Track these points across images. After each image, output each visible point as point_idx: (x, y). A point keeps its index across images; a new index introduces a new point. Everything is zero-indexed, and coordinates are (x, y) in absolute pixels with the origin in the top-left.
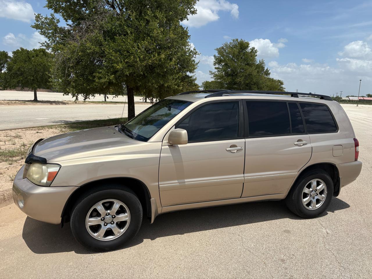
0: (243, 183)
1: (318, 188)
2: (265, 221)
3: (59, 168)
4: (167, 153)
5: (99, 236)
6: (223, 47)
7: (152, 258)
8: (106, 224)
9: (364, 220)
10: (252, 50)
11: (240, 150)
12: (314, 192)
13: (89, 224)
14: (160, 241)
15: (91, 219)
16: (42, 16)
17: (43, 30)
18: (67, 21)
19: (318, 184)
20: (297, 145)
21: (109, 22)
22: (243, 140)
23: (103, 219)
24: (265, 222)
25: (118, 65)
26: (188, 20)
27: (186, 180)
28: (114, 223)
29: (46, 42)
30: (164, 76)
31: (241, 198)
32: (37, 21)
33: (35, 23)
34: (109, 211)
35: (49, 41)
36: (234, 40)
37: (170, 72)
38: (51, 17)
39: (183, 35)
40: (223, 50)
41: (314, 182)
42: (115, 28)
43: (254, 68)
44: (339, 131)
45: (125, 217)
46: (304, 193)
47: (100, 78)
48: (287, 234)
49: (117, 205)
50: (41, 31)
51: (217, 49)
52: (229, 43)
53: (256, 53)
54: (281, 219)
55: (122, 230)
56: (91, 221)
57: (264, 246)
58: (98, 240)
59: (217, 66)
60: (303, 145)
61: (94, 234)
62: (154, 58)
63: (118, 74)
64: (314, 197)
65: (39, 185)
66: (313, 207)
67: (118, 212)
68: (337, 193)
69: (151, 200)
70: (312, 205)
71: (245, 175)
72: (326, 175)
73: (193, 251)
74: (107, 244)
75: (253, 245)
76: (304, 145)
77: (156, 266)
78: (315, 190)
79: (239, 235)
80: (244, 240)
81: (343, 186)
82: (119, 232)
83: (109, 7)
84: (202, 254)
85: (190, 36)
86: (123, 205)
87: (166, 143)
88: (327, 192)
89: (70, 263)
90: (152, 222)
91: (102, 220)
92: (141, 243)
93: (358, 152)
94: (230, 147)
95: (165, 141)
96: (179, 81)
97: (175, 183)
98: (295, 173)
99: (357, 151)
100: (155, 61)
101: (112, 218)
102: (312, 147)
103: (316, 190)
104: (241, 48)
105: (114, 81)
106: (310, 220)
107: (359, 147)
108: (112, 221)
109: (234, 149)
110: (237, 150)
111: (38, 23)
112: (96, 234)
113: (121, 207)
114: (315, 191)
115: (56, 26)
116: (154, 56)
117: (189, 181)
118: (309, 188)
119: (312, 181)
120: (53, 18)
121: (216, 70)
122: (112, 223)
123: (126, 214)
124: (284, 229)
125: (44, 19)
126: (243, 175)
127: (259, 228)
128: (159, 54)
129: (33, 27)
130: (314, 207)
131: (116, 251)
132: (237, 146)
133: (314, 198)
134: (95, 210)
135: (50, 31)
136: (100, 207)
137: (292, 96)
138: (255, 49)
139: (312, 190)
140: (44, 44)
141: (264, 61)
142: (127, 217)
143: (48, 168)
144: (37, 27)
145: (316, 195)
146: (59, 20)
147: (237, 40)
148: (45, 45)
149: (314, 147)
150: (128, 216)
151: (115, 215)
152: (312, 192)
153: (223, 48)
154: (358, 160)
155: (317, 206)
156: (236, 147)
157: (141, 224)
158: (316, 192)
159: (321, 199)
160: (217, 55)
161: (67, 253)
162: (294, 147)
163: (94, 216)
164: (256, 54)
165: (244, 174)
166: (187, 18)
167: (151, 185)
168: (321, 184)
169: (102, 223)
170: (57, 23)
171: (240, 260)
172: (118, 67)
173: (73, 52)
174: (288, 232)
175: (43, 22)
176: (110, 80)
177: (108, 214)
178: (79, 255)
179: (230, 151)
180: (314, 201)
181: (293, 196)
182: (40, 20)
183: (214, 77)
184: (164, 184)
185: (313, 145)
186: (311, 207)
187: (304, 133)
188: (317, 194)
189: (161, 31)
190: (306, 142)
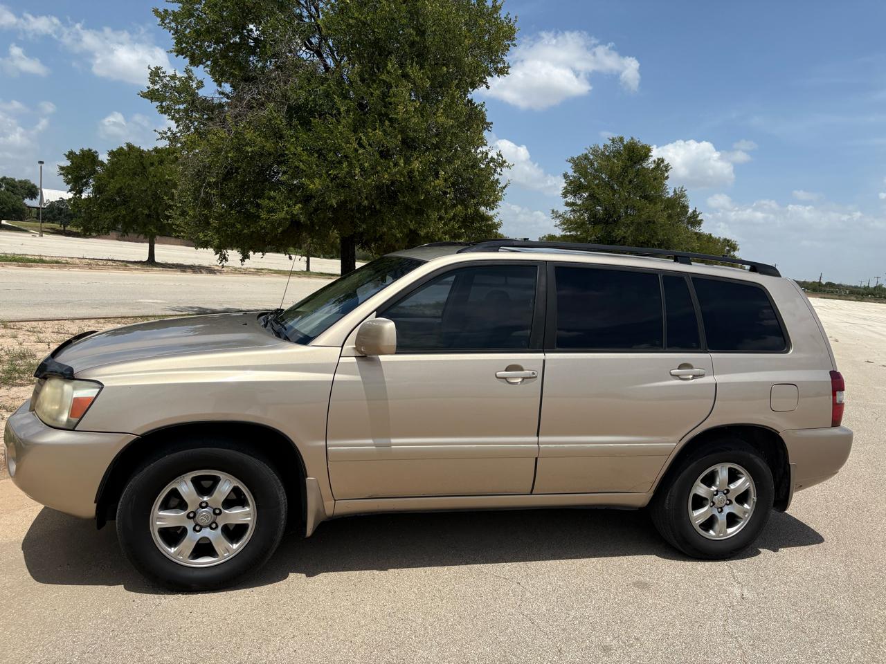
0: (536, 458)
1: (732, 487)
2: (595, 556)
3: (98, 390)
4: (351, 374)
5: (179, 553)
6: (586, 154)
7: (294, 616)
8: (198, 528)
9: (849, 576)
10: (658, 165)
11: (530, 378)
12: (720, 496)
13: (158, 523)
14: (326, 579)
15: (161, 513)
16: (163, 73)
17: (164, 104)
18: (220, 86)
19: (733, 477)
20: (678, 376)
21: (301, 88)
22: (540, 356)
23: (192, 515)
24: (593, 560)
25: (313, 182)
26: (488, 87)
27: (393, 441)
28: (217, 527)
29: (169, 129)
30: (420, 212)
31: (531, 494)
32: (152, 83)
33: (148, 88)
34: (206, 499)
35: (177, 127)
36: (613, 140)
37: (435, 203)
38: (186, 76)
39: (475, 120)
40: (586, 162)
41: (723, 472)
42: (314, 100)
43: (660, 206)
44: (791, 352)
45: (243, 515)
46: (696, 496)
47: (271, 210)
48: (638, 591)
49: (226, 486)
50: (161, 105)
51: (572, 160)
52: (601, 147)
53: (667, 171)
54: (636, 557)
55: (235, 546)
56: (164, 518)
57: (572, 613)
58: (177, 564)
59: (570, 199)
60: (693, 378)
61: (169, 550)
62: (396, 169)
63: (314, 203)
64: (721, 508)
65: (53, 425)
66: (717, 533)
67: (228, 503)
68: (783, 502)
69: (307, 481)
70: (717, 527)
71: (542, 439)
72: (752, 456)
73: (395, 609)
74: (196, 574)
75: (544, 609)
76: (695, 376)
77: (296, 633)
78: (725, 492)
79: (519, 583)
80: (528, 594)
81: (801, 487)
82: (228, 550)
83: (309, 55)
84: (415, 618)
85: (492, 123)
86: (240, 486)
87: (353, 351)
88: (755, 498)
89: (106, 608)
90: (309, 532)
91: (188, 517)
92: (281, 582)
93: (843, 404)
94: (506, 370)
95: (350, 346)
96: (456, 226)
97: (366, 444)
98: (672, 444)
99: (838, 401)
100: (398, 176)
101: (213, 515)
102: (716, 384)
103: (728, 491)
104: (630, 159)
105: (302, 219)
106: (708, 564)
107: (844, 392)
108: (214, 522)
109: (516, 377)
110: (524, 378)
111: (156, 87)
112: (173, 548)
113: (236, 490)
114: (725, 494)
115: (194, 95)
116: (396, 165)
117: (400, 443)
118: (710, 486)
119: (718, 467)
120: (190, 78)
121: (568, 209)
122: (214, 526)
123: (247, 509)
124: (636, 578)
125: (168, 78)
126: (535, 439)
127: (574, 573)
128: (408, 161)
129: (144, 96)
130: (720, 532)
131: (216, 594)
132: (524, 368)
133: (722, 511)
134: (175, 493)
135: (182, 107)
136: (185, 487)
137: (675, 261)
138: (666, 163)
139: (717, 491)
140: (166, 133)
141: (685, 192)
142: (247, 514)
143: (75, 389)
144: (152, 95)
145: (727, 504)
146: (202, 82)
147: (621, 139)
148: (168, 137)
149: (721, 384)
150: (252, 512)
151: (221, 508)
152: (717, 494)
153: (586, 157)
154: (842, 424)
155: (730, 530)
156: (521, 369)
157: (280, 534)
158: (728, 495)
159: (740, 515)
160: (571, 172)
161: (106, 587)
162: (670, 380)
163: (172, 506)
164: (666, 175)
165: (538, 435)
166: (486, 83)
167: (308, 446)
168: (740, 478)
169: (189, 525)
170: (198, 88)
171: (501, 639)
172: (312, 186)
173: (218, 151)
174: (643, 586)
175: (165, 86)
176: (293, 215)
177: (204, 505)
178: (133, 594)
179: (505, 378)
180: (722, 518)
181: (667, 501)
182: (160, 82)
183: (562, 224)
184: (339, 446)
185: (719, 378)
186: (715, 532)
187: (699, 350)
188: (731, 502)
189: (415, 108)
190: (701, 371)
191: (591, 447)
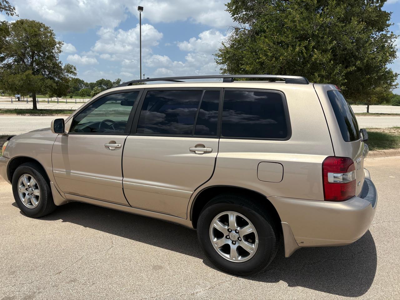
0: (123, 188)
1: (240, 229)
3: (7, 144)
5: (25, 201)
8: (29, 194)
12: (233, 233)
15: (20, 187)
19: (241, 223)
20: (194, 151)
22: (124, 137)
23: (27, 189)
27: (72, 171)
31: (132, 207)
34: (29, 184)
44: (290, 139)
46: (215, 229)
49: (33, 180)
55: (37, 203)
56: (21, 189)
58: (24, 205)
60: (204, 153)
61: (23, 199)
69: (50, 183)
70: (231, 253)
71: (124, 179)
76: (206, 152)
78: (237, 231)
82: (35, 204)
88: (259, 242)
94: (109, 143)
98: (190, 192)
99: (328, 181)
102: (216, 158)
109: (113, 147)
113: (35, 183)
114: (237, 233)
117: (74, 172)
118: (225, 225)
119: (229, 213)
122: (32, 194)
123: (38, 190)
126: (121, 179)
130: (233, 257)
132: (117, 143)
133: (235, 243)
139: (230, 229)
149: (220, 158)
151: (33, 189)
152: (231, 232)
155: (240, 258)
158: (239, 234)
159: (248, 251)
165: (123, 177)
169: (26, 193)
177: (29, 186)
179: (109, 147)
180: (234, 248)
184: (56, 171)
186: (230, 256)
188: (241, 239)
190: (210, 149)
191: (146, 186)
